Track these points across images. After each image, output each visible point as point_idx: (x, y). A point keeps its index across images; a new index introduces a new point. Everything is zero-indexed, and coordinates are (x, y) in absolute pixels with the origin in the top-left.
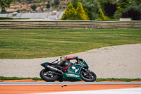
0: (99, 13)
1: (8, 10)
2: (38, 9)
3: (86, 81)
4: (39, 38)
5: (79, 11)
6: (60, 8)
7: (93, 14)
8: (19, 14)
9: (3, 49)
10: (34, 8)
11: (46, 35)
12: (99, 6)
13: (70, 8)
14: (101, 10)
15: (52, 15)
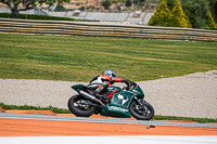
0: (207, 18)
1: (66, 6)
2: (112, 6)
3: (138, 119)
4: (114, 51)
5: (177, 13)
6: (147, 8)
7: (198, 19)
8: (83, 14)
9: (57, 66)
10: (106, 6)
11: (124, 48)
12: (207, 7)
13: (162, 7)
14: (209, 14)
15: (134, 17)
